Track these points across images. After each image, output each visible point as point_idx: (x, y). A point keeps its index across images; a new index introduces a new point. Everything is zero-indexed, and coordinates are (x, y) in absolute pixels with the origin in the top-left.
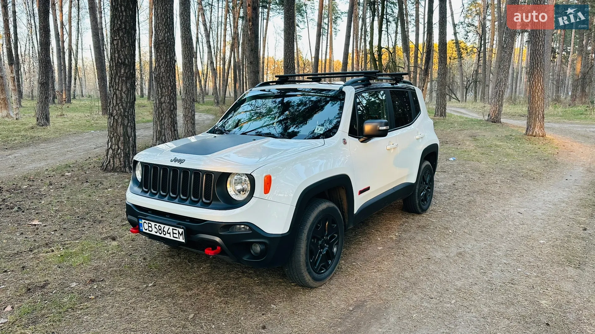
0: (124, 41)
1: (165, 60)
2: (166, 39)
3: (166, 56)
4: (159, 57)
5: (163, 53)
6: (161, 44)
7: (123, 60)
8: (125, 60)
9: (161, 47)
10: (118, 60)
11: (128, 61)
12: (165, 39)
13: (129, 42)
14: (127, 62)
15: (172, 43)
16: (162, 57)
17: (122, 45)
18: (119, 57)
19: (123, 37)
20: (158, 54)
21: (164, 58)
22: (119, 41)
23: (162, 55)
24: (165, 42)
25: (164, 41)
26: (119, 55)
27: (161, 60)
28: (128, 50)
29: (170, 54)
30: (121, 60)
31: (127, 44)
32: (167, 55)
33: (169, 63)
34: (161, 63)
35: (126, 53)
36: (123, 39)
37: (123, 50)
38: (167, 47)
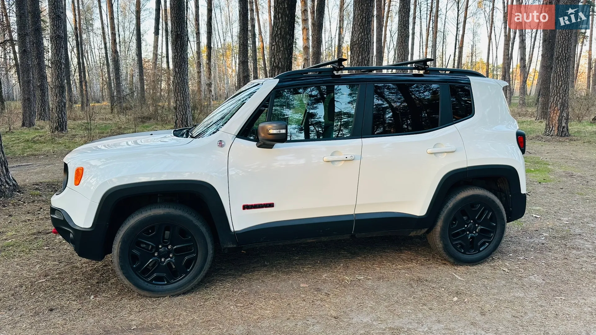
0: (279, 46)
1: (357, 61)
2: (360, 39)
3: (358, 57)
4: (352, 58)
5: (356, 54)
6: (355, 45)
7: (277, 64)
8: (279, 64)
9: (355, 49)
10: (273, 64)
11: (282, 64)
12: (358, 39)
13: (284, 47)
14: (280, 65)
15: (365, 43)
16: (355, 58)
17: (277, 50)
18: (274, 61)
19: (278, 41)
20: (352, 55)
21: (357, 59)
22: (276, 46)
23: (355, 56)
24: (359, 43)
25: (357, 42)
26: (274, 60)
27: (354, 61)
28: (282, 54)
29: (362, 54)
30: (276, 63)
31: (282, 49)
32: (359, 55)
33: (361, 63)
34: (353, 64)
35: (280, 57)
36: (279, 44)
37: (278, 54)
38: (360, 48)
